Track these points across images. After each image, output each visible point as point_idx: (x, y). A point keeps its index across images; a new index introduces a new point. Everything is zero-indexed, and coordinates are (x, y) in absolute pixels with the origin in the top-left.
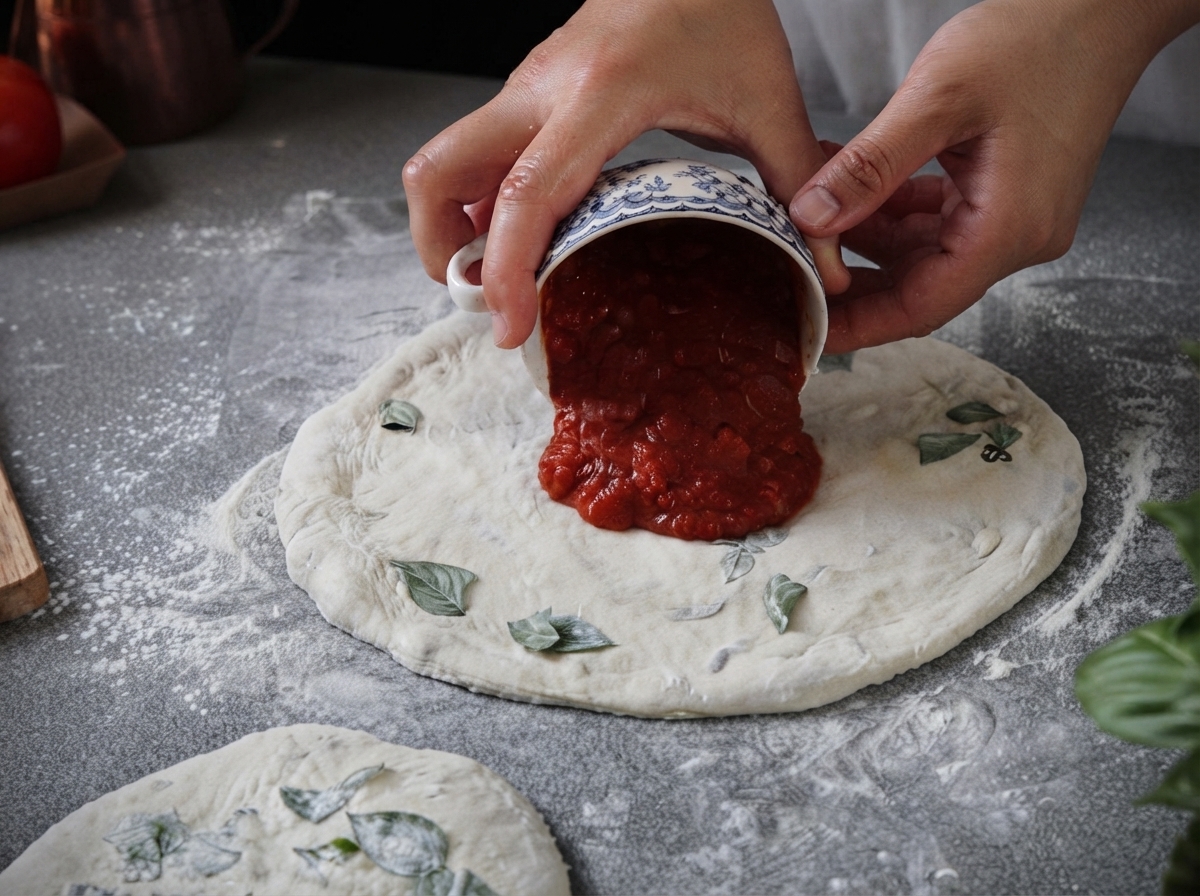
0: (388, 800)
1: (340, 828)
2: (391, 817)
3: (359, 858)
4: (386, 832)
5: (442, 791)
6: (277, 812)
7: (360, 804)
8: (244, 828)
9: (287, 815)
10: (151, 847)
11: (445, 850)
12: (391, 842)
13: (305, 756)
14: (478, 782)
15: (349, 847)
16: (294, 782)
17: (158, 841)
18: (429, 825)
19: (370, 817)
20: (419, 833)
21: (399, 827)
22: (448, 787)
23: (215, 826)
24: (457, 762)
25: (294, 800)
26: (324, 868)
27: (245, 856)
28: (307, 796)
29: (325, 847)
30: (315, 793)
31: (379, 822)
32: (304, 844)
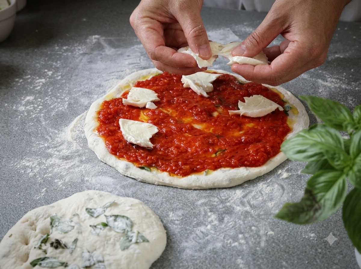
0: (116, 211)
1: (103, 219)
2: (116, 216)
3: (108, 228)
4: (115, 220)
5: (131, 209)
6: (84, 215)
7: (108, 212)
8: (75, 219)
9: (88, 215)
10: (49, 226)
11: (132, 225)
12: (116, 223)
13: (92, 199)
14: (141, 206)
15: (105, 225)
16: (89, 206)
17: (51, 223)
18: (128, 218)
19: (111, 216)
20: (125, 221)
21: (119, 219)
22: (133, 208)
23: (67, 218)
24: (137, 201)
25: (90, 211)
26: (98, 231)
27: (75, 228)
28: (93, 210)
29: (98, 224)
30: (95, 209)
31: (113, 218)
32: (92, 224)
